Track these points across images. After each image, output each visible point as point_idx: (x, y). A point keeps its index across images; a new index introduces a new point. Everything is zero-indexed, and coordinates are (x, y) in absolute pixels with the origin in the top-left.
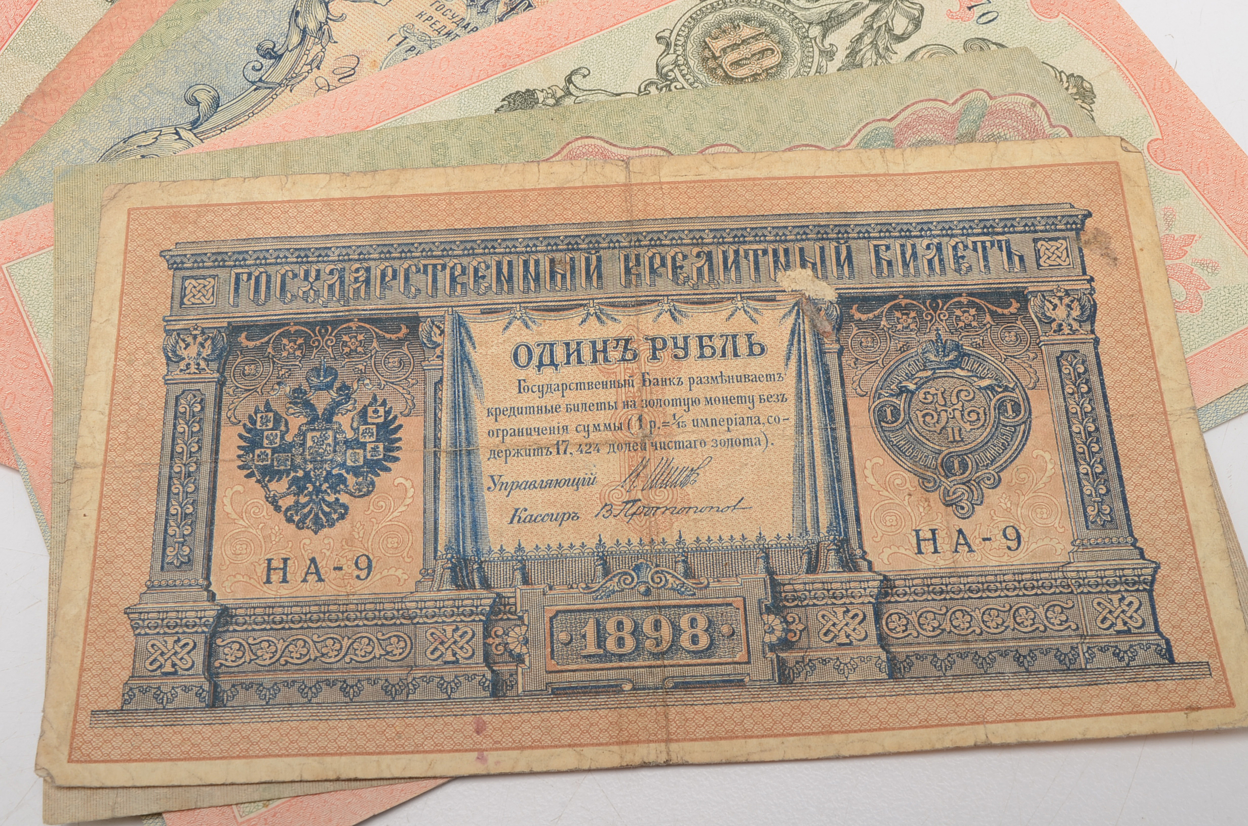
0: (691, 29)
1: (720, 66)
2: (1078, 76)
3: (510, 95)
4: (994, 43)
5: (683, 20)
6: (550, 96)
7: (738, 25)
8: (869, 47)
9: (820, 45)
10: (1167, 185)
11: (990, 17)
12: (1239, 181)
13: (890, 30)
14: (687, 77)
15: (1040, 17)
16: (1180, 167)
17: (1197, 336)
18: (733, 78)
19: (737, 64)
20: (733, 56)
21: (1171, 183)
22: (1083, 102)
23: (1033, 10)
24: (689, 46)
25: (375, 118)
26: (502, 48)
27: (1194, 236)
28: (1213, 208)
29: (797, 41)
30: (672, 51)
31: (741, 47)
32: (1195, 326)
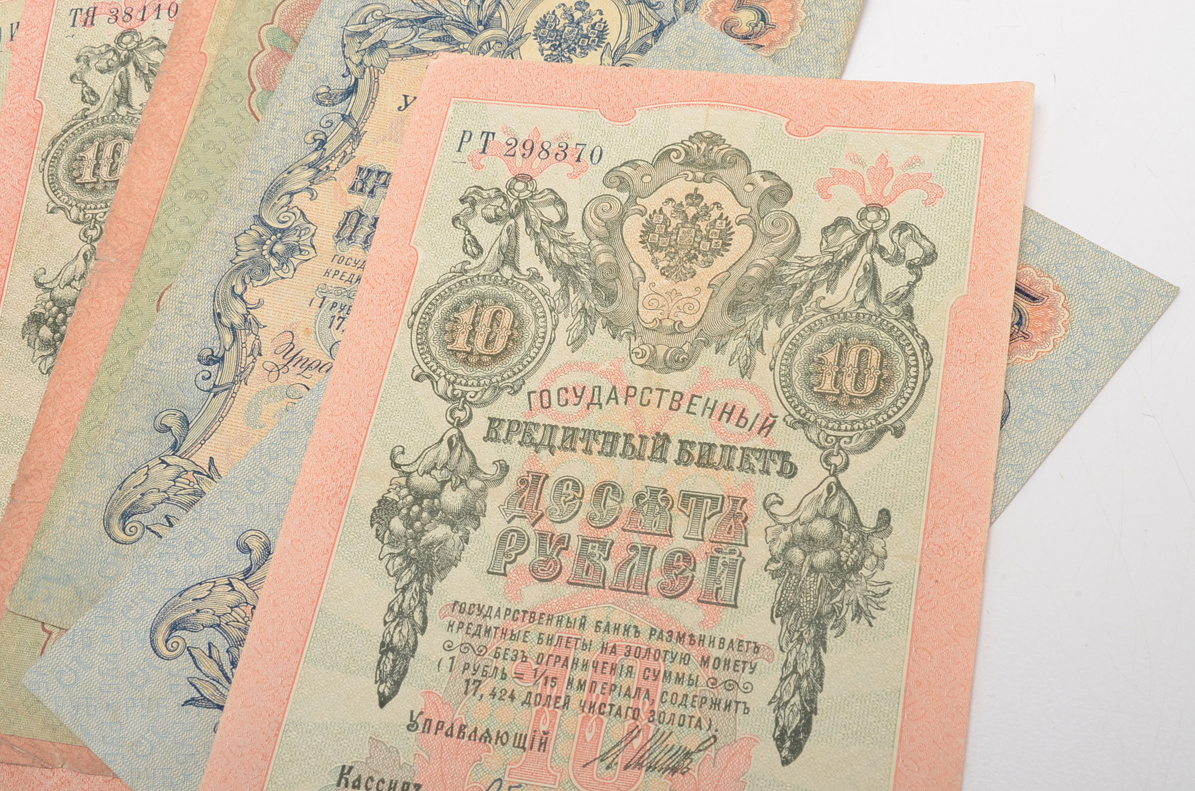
0: (429, 352)
1: (480, 355)
2: (695, 134)
3: (372, 517)
4: (621, 166)
5: (416, 351)
6: (398, 489)
7: (456, 318)
8: (552, 247)
9: (523, 277)
10: (829, 142)
11: (597, 153)
12: (863, 99)
13: (550, 223)
14: (470, 383)
15: (627, 123)
16: (821, 125)
17: (962, 207)
18: (499, 354)
19: (488, 343)
20: (479, 342)
21: (829, 139)
22: (718, 146)
23: (617, 123)
24: (443, 363)
25: (301, 632)
26: (323, 494)
27: (883, 154)
28: (871, 128)
29: (505, 290)
30: (437, 378)
31: (477, 330)
32: (954, 203)
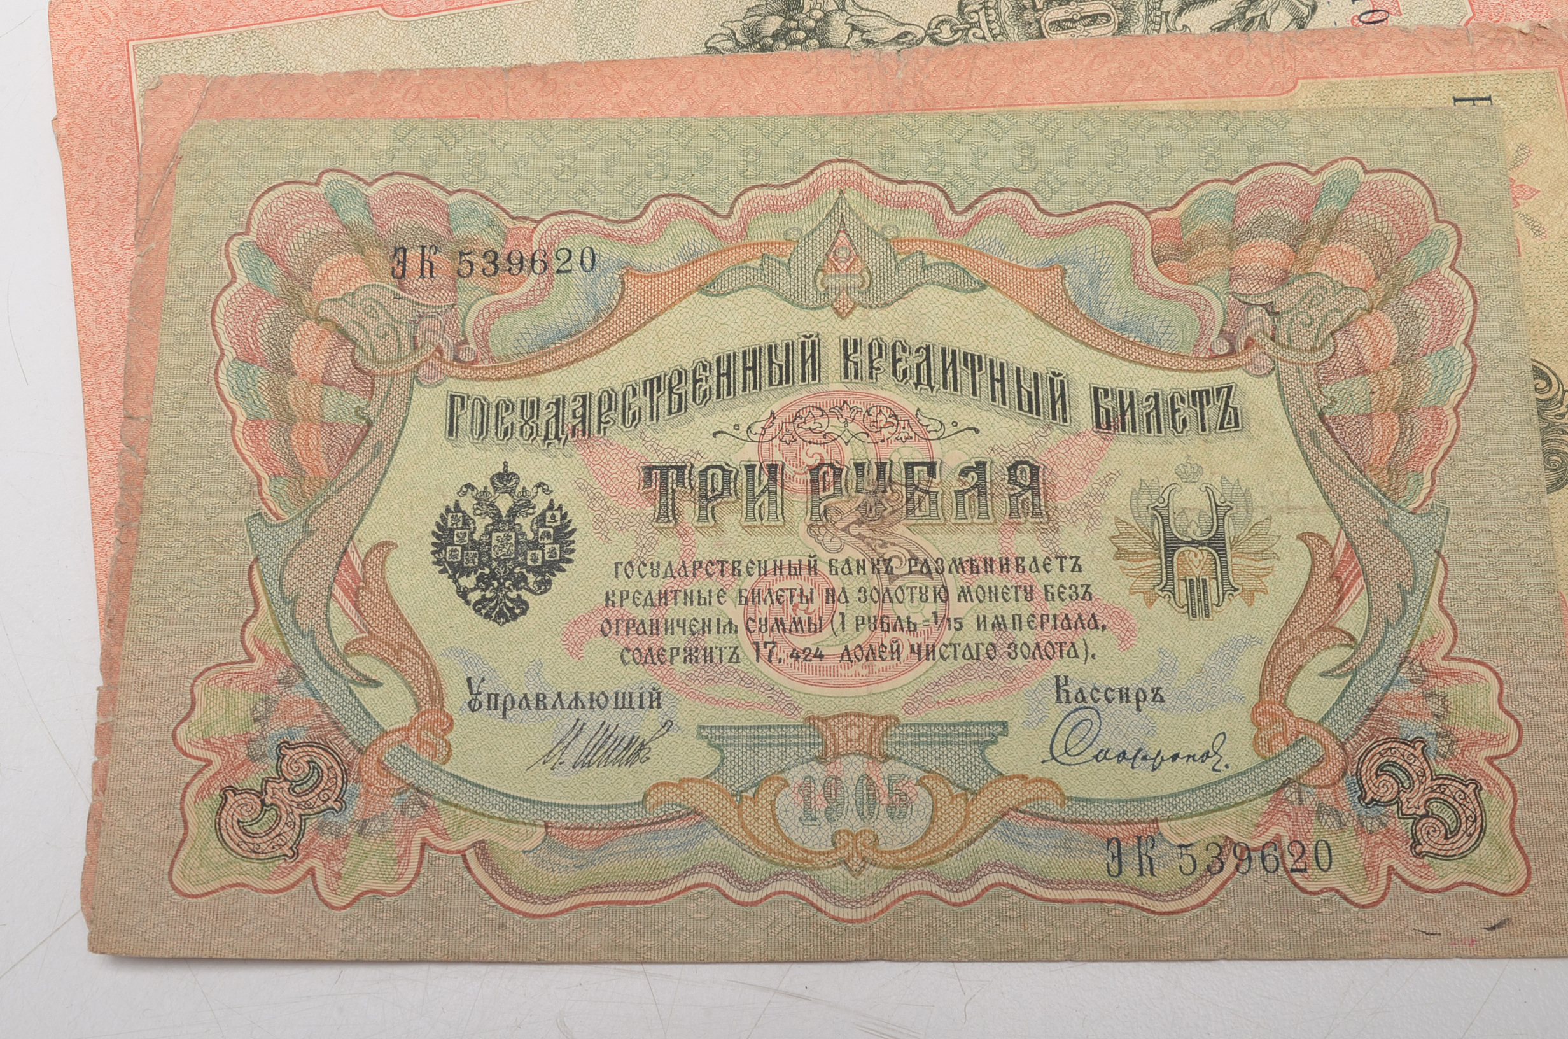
14: (993, 26)
29: (1143, 11)
